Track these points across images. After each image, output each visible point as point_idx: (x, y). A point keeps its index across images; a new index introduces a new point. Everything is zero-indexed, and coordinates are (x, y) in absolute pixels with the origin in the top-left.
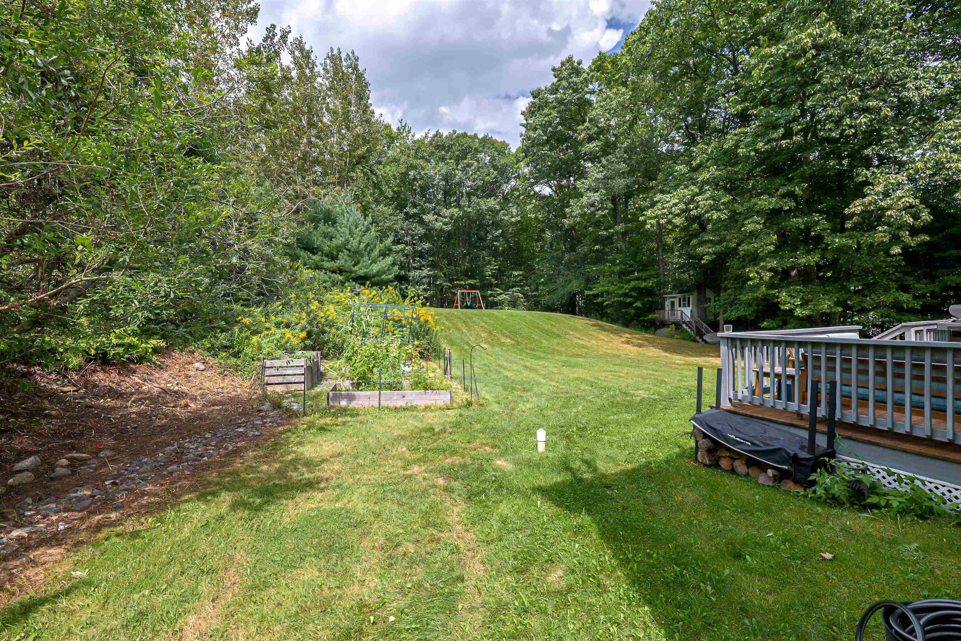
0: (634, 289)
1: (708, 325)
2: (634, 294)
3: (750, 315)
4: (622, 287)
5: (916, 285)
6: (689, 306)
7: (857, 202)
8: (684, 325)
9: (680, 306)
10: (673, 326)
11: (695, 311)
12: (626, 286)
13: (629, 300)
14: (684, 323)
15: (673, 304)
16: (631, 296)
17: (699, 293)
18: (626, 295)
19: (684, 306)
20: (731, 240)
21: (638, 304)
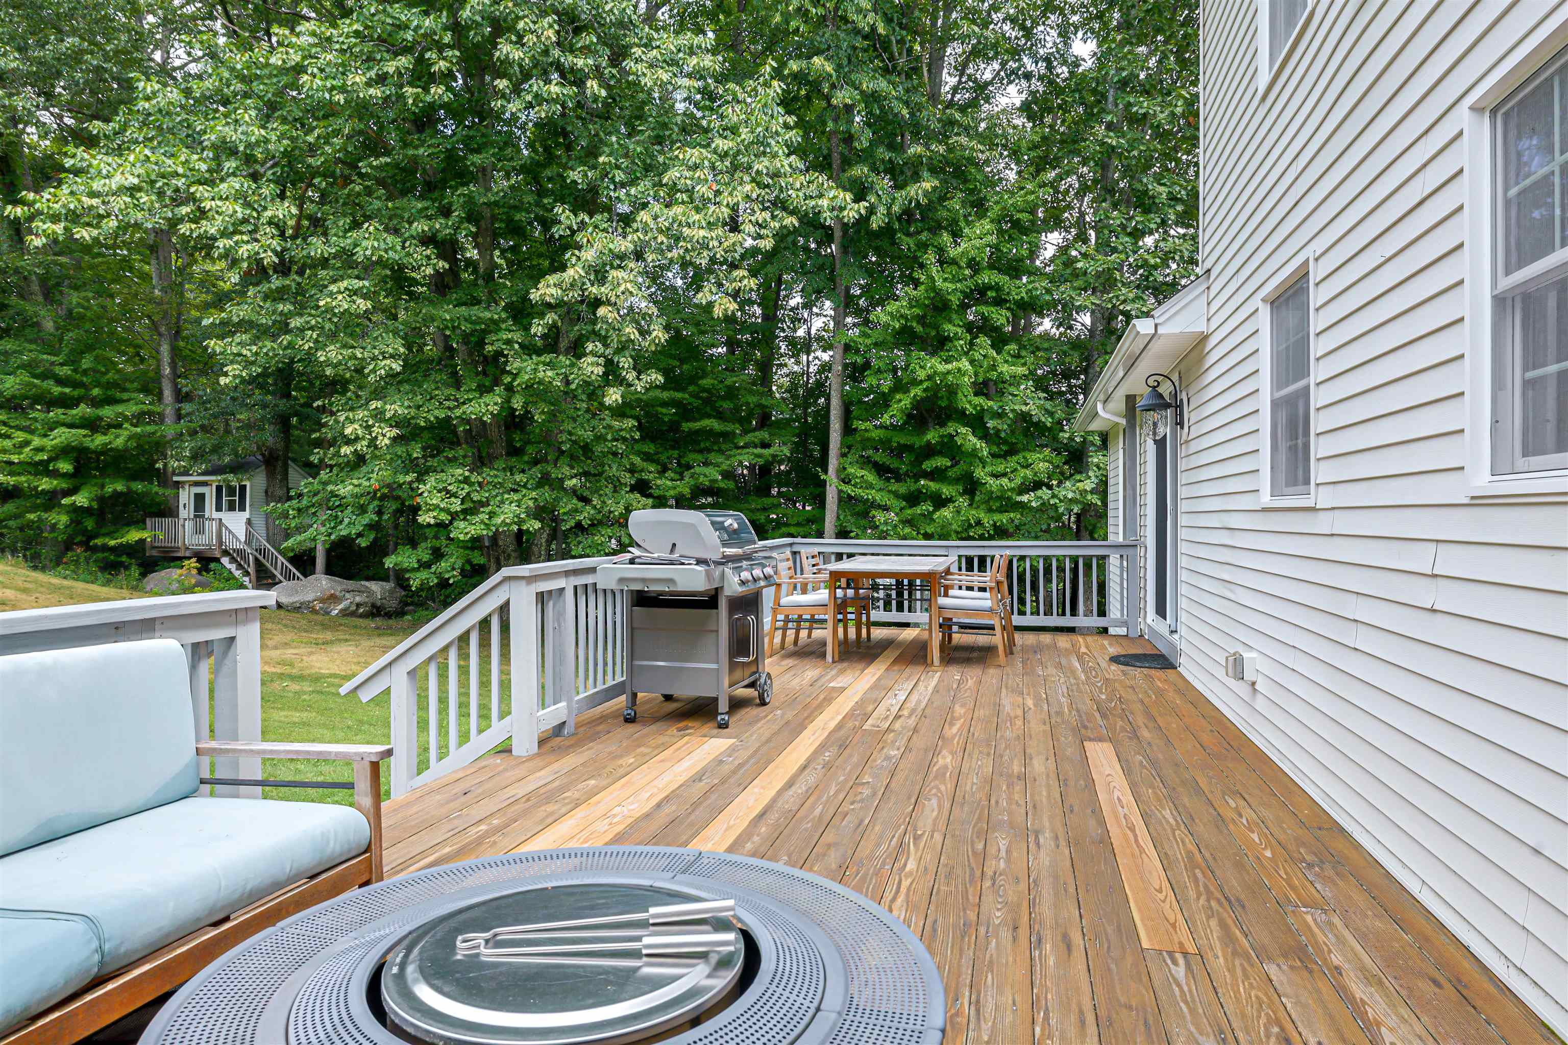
0: (64, 451)
1: (292, 560)
2: (65, 466)
3: (360, 535)
4: (27, 443)
5: (659, 482)
6: (242, 508)
7: (552, 279)
8: (225, 561)
9: (219, 508)
10: (193, 563)
11: (260, 524)
12: (37, 442)
13: (45, 484)
14: (226, 553)
15: (200, 499)
16: (55, 474)
17: (270, 475)
18: (42, 469)
19: (231, 508)
20: (302, 330)
21: (81, 499)
